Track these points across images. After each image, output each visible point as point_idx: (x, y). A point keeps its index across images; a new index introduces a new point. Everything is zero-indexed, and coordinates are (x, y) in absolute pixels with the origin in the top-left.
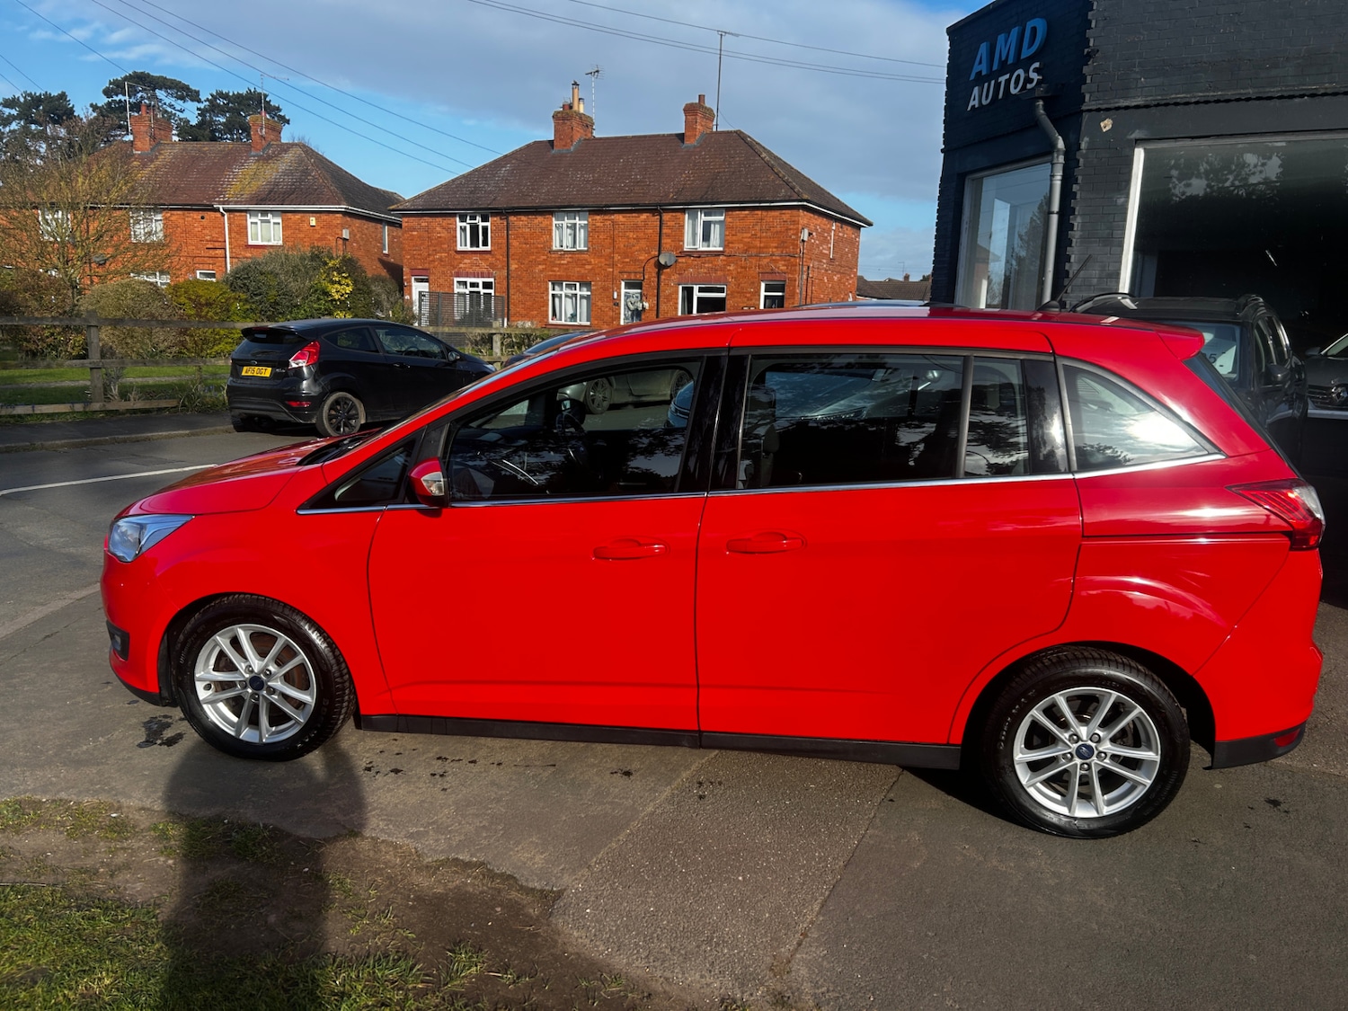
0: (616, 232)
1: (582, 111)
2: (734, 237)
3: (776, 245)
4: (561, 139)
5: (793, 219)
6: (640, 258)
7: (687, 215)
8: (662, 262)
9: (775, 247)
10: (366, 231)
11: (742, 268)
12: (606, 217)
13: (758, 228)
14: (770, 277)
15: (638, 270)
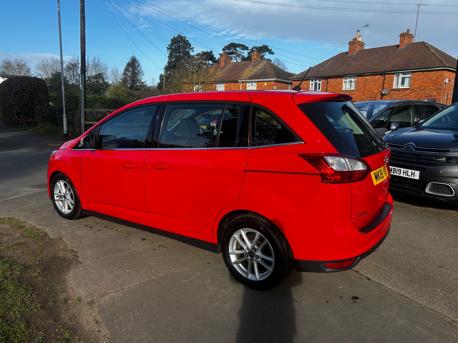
0: (366, 83)
1: (360, 40)
2: (414, 83)
3: (433, 85)
4: (351, 51)
5: (441, 74)
6: (375, 92)
7: (395, 75)
8: (383, 93)
9: (432, 86)
10: (282, 87)
11: (417, 94)
12: (363, 78)
13: (425, 79)
14: (429, 98)
15: (374, 96)
